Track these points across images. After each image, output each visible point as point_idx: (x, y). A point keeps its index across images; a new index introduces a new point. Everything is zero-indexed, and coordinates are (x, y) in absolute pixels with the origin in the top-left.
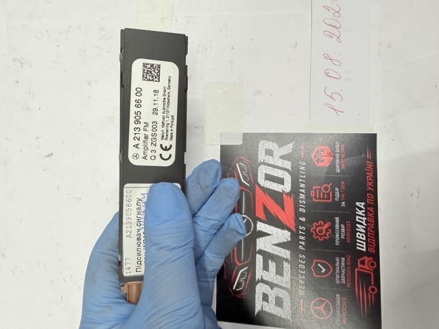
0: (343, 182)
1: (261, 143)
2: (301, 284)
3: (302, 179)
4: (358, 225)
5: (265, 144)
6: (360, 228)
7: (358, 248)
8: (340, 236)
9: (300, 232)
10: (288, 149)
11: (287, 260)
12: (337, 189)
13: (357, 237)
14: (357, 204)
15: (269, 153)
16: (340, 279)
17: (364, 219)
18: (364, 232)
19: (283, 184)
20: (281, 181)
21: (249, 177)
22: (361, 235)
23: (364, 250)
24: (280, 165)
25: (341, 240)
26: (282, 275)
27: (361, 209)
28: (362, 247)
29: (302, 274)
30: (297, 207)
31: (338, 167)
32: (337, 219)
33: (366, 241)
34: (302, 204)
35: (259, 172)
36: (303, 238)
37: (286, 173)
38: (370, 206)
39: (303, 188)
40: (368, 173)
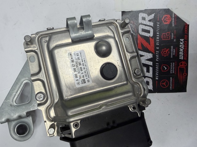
0: (175, 31)
1: (140, 14)
2: (157, 75)
3: (158, 30)
4: (180, 49)
5: (142, 15)
6: (181, 50)
7: (180, 58)
8: (173, 54)
9: (157, 54)
10: (152, 16)
11: (151, 66)
12: (172, 34)
13: (180, 54)
14: (181, 40)
15: (144, 19)
16: (172, 72)
17: (183, 46)
18: (183, 51)
19: (150, 33)
20: (148, 32)
21: (135, 30)
22: (181, 53)
23: (182, 59)
24: (148, 25)
25: (173, 56)
26: (149, 72)
27: (182, 42)
28: (181, 58)
29: (157, 71)
30: (155, 43)
31: (173, 24)
32: (172, 47)
33: (183, 55)
34: (158, 41)
35: (139, 28)
36: (157, 56)
37: (151, 28)
38: (186, 40)
39: (158, 34)
40: (186, 26)
